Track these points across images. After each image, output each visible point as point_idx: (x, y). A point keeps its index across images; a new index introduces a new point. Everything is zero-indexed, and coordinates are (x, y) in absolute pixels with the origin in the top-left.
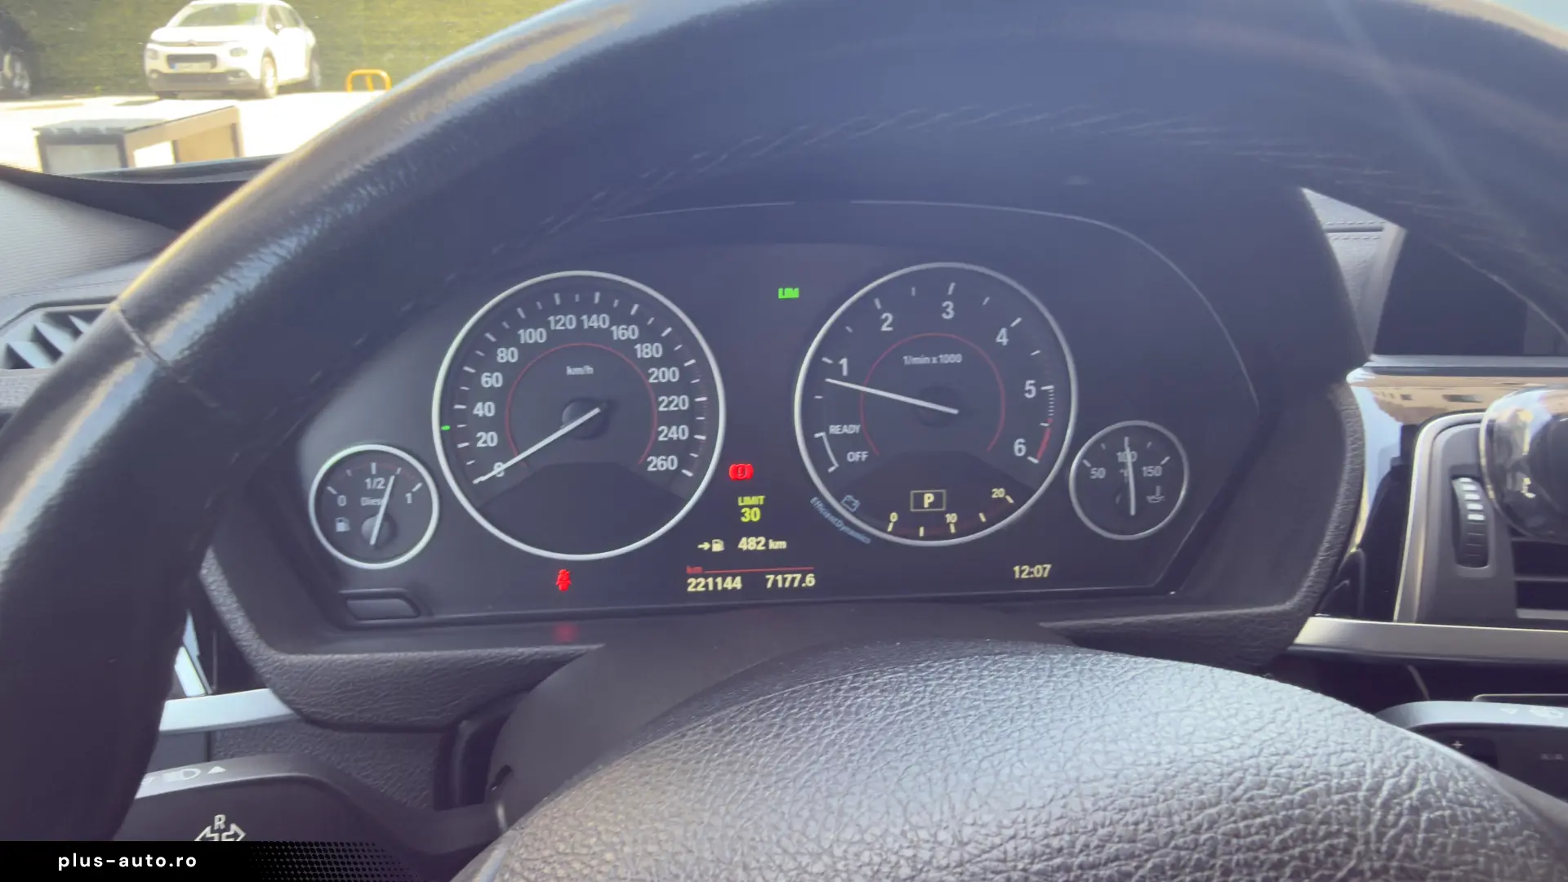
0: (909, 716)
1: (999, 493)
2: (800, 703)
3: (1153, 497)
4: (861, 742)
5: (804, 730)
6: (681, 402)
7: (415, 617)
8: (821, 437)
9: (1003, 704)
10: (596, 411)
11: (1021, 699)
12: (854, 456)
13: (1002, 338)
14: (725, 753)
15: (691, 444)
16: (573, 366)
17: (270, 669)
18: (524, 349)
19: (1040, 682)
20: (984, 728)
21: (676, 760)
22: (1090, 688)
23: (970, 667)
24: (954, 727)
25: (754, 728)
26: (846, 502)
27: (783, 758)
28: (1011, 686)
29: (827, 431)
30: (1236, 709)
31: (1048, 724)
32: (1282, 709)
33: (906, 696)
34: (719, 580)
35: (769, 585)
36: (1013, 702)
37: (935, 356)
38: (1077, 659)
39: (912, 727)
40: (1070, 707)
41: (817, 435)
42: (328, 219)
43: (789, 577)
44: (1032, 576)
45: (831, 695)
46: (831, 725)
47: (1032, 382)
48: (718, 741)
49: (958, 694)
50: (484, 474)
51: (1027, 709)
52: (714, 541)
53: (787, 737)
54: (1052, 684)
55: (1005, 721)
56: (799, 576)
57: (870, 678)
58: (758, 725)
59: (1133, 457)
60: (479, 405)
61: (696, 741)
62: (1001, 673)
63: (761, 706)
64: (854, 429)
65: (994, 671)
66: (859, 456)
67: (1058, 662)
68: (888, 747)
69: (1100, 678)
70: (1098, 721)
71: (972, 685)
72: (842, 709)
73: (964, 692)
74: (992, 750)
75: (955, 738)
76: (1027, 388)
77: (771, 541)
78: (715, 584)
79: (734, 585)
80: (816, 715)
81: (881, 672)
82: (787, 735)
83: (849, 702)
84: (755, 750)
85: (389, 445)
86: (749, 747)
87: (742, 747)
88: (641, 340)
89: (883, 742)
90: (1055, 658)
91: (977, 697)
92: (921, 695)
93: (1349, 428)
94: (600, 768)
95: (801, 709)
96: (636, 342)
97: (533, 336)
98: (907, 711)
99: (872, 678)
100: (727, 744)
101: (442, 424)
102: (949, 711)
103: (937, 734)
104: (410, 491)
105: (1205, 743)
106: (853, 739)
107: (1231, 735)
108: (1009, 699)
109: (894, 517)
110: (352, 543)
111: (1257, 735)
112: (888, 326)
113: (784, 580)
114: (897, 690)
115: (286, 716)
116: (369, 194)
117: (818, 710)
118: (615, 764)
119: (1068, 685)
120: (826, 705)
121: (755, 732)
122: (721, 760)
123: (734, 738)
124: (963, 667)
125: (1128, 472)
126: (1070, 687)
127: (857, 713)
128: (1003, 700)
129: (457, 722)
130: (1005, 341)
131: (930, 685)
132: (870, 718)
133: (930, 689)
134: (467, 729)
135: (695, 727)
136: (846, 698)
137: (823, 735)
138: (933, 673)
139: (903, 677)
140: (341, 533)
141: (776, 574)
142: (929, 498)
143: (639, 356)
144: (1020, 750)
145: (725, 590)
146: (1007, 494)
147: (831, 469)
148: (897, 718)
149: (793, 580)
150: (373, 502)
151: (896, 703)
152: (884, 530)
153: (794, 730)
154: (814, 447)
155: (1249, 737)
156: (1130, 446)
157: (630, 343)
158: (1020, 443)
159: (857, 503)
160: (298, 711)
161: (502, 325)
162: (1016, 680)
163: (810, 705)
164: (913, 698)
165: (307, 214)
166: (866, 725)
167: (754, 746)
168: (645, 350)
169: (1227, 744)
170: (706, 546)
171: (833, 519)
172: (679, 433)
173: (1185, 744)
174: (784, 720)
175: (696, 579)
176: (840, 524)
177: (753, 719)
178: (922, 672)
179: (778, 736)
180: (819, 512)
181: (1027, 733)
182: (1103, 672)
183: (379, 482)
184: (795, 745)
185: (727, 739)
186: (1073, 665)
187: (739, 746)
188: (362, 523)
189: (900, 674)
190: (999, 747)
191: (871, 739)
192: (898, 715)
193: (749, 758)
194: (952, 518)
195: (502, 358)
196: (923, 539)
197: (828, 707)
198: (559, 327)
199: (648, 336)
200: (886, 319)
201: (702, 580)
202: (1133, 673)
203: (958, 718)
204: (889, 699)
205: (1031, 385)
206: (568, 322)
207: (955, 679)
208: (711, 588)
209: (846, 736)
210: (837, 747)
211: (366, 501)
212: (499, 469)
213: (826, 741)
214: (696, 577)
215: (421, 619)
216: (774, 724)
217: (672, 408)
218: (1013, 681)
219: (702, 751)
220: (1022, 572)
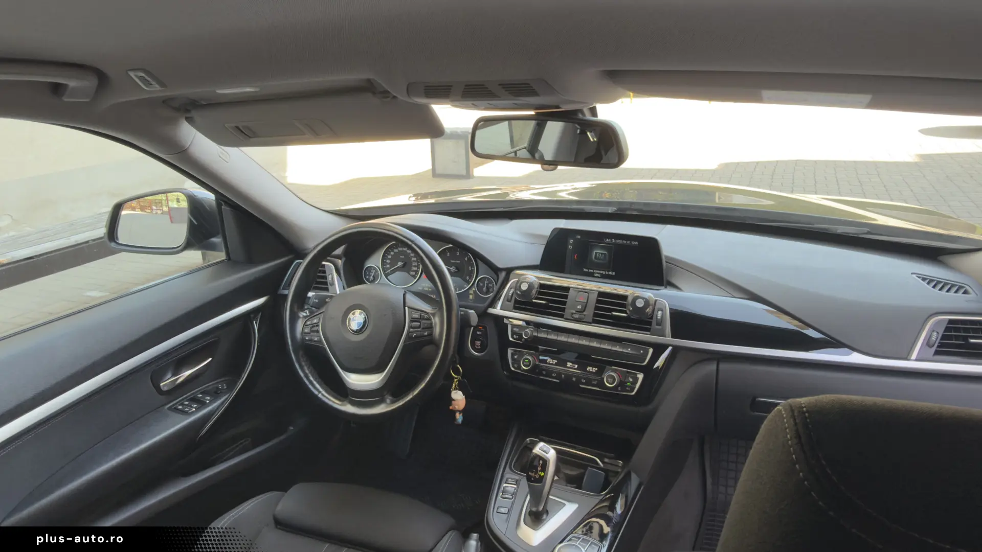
3: (491, 290)
18: (395, 253)
59: (487, 282)
97: (390, 257)
125: (486, 285)
150: (372, 274)
157: (409, 254)
158: (468, 277)
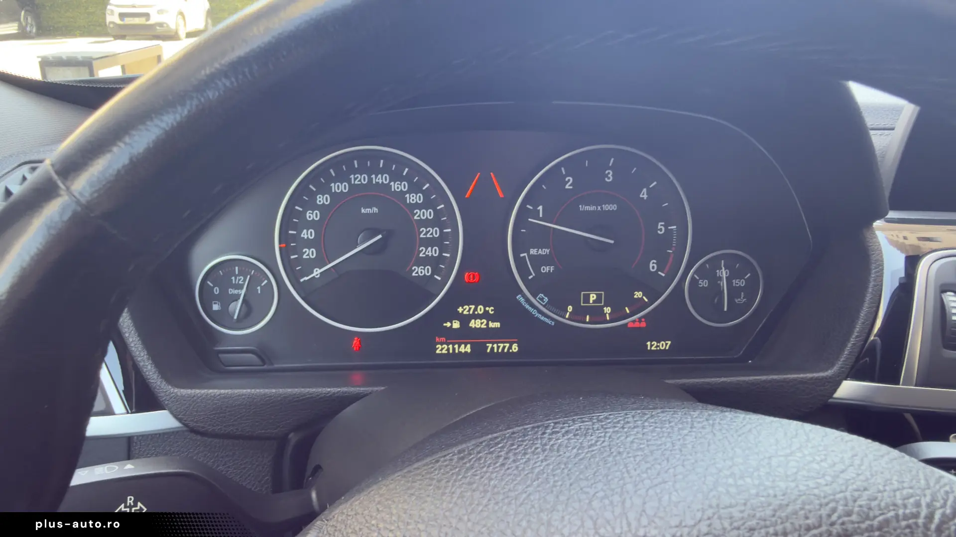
0: (595, 454)
1: (638, 295)
2: (518, 441)
3: (739, 300)
4: (562, 472)
5: (521, 461)
6: (435, 232)
7: (263, 366)
8: (525, 256)
9: (660, 447)
10: (380, 237)
11: (673, 445)
12: (545, 269)
13: (644, 195)
14: (466, 475)
15: (440, 259)
16: (365, 208)
17: (168, 398)
18: (334, 196)
19: (685, 432)
20: (648, 465)
21: (432, 479)
22: (721, 437)
23: (635, 419)
24: (627, 464)
25: (486, 458)
26: (539, 298)
27: (507, 482)
28: (666, 434)
29: (528, 253)
30: (825, 455)
31: (693, 464)
32: (856, 455)
33: (592, 440)
34: (456, 346)
35: (488, 351)
36: (667, 446)
37: (599, 206)
38: (710, 415)
39: (598, 463)
40: (708, 451)
41: (522, 255)
42: (195, 102)
43: (502, 345)
44: (658, 348)
45: (539, 437)
46: (540, 459)
47: (663, 223)
48: (461, 466)
49: (629, 439)
50: (307, 276)
51: (678, 452)
52: (454, 321)
53: (510, 466)
54: (693, 434)
55: (663, 461)
56: (507, 345)
57: (565, 425)
58: (489, 456)
59: (726, 273)
60: (305, 231)
61: (446, 466)
62: (657, 425)
63: (491, 442)
64: (545, 251)
65: (652, 423)
66: (548, 269)
67: (696, 417)
68: (581, 476)
69: (727, 430)
70: (729, 463)
71: (637, 433)
72: (548, 447)
73: (632, 437)
74: (656, 482)
75: (628, 472)
76: (659, 227)
77: (490, 322)
78: (454, 349)
79: (466, 350)
80: (529, 451)
81: (574, 421)
82: (510, 464)
83: (552, 443)
84: (488, 474)
85: (248, 256)
86: (483, 472)
87: (479, 472)
88: (409, 191)
89: (577, 473)
90: (694, 415)
91: (642, 442)
92: (602, 439)
93: (873, 258)
94: (380, 479)
95: (519, 446)
96: (406, 193)
97: (340, 187)
98: (593, 451)
99: (567, 425)
100: (468, 469)
101: (280, 243)
102: (623, 452)
103: (616, 468)
104: (260, 285)
105: (806, 481)
106: (556, 469)
107: (824, 475)
108: (665, 444)
109: (570, 308)
110: (222, 317)
111: (842, 475)
112: (570, 186)
113: (498, 347)
114: (585, 435)
115: (178, 428)
116: (225, 85)
117: (531, 448)
118: (390, 479)
119: (706, 434)
120: (536, 444)
121: (488, 460)
122: (464, 481)
123: (473, 465)
124: (630, 419)
125: (723, 283)
126: (706, 436)
127: (558, 451)
128: (661, 445)
129: (287, 435)
130: (645, 197)
131: (609, 432)
132: (568, 454)
133: (608, 435)
134: (293, 438)
135: (445, 456)
136: (550, 439)
137: (534, 466)
138: (609, 423)
139: (589, 425)
140: (215, 311)
141: (493, 343)
142: (593, 297)
143: (408, 202)
144: (675, 482)
145: (460, 353)
146: (643, 295)
147: (530, 277)
148: (587, 456)
149: (504, 347)
150: (236, 292)
151: (585, 444)
152: (564, 317)
153: (514, 461)
154: (520, 262)
155: (838, 476)
156: (724, 266)
157: (403, 193)
158: (653, 263)
159: (546, 300)
160: (185, 425)
161: (321, 180)
162: (668, 430)
163: (525, 443)
164: (597, 441)
165: (180, 98)
166: (565, 460)
167: (486, 472)
168: (412, 198)
169: (822, 481)
170: (448, 324)
171: (530, 309)
172: (432, 252)
173: (793, 481)
174: (507, 453)
175: (442, 345)
176: (534, 312)
177: (486, 452)
178: (602, 422)
179: (503, 465)
180: (522, 304)
181: (680, 469)
182: (729, 425)
183: (239, 280)
184: (515, 472)
185: (468, 465)
186: (707, 420)
187: (476, 471)
188: (229, 305)
189: (587, 423)
190: (660, 480)
191: (569, 470)
192: (587, 453)
193: (484, 481)
194: (607, 310)
195: (320, 201)
196: (589, 323)
197: (538, 446)
198: (356, 182)
199: (415, 188)
200: (569, 180)
201: (445, 346)
202: (749, 427)
203: (629, 457)
204: (580, 441)
205: (661, 225)
206: (360, 179)
207: (625, 428)
208: (451, 351)
209: (551, 467)
210: (545, 475)
211: (232, 291)
212: (317, 272)
213: (537, 470)
214: (442, 344)
215: (265, 367)
216: (501, 456)
217: (428, 236)
218: (666, 431)
219: (451, 473)
220: (652, 346)
